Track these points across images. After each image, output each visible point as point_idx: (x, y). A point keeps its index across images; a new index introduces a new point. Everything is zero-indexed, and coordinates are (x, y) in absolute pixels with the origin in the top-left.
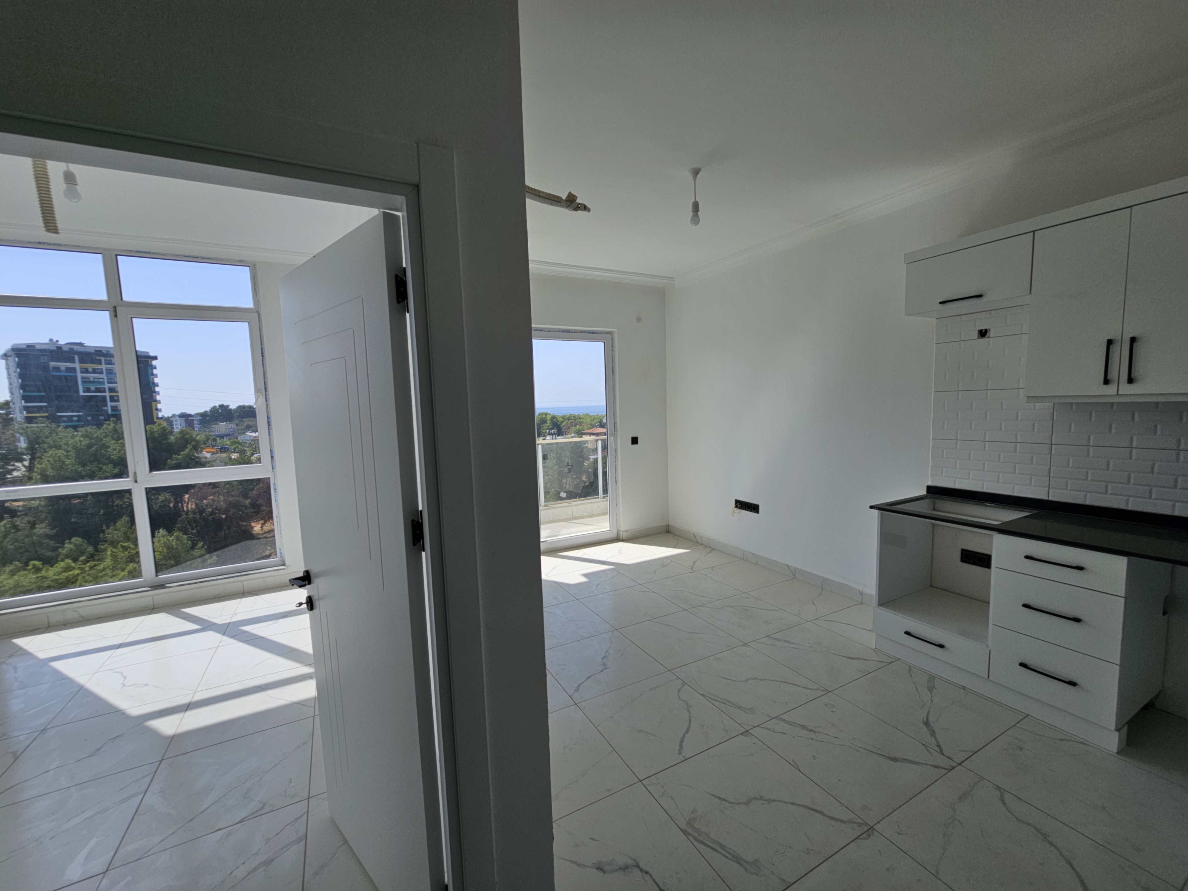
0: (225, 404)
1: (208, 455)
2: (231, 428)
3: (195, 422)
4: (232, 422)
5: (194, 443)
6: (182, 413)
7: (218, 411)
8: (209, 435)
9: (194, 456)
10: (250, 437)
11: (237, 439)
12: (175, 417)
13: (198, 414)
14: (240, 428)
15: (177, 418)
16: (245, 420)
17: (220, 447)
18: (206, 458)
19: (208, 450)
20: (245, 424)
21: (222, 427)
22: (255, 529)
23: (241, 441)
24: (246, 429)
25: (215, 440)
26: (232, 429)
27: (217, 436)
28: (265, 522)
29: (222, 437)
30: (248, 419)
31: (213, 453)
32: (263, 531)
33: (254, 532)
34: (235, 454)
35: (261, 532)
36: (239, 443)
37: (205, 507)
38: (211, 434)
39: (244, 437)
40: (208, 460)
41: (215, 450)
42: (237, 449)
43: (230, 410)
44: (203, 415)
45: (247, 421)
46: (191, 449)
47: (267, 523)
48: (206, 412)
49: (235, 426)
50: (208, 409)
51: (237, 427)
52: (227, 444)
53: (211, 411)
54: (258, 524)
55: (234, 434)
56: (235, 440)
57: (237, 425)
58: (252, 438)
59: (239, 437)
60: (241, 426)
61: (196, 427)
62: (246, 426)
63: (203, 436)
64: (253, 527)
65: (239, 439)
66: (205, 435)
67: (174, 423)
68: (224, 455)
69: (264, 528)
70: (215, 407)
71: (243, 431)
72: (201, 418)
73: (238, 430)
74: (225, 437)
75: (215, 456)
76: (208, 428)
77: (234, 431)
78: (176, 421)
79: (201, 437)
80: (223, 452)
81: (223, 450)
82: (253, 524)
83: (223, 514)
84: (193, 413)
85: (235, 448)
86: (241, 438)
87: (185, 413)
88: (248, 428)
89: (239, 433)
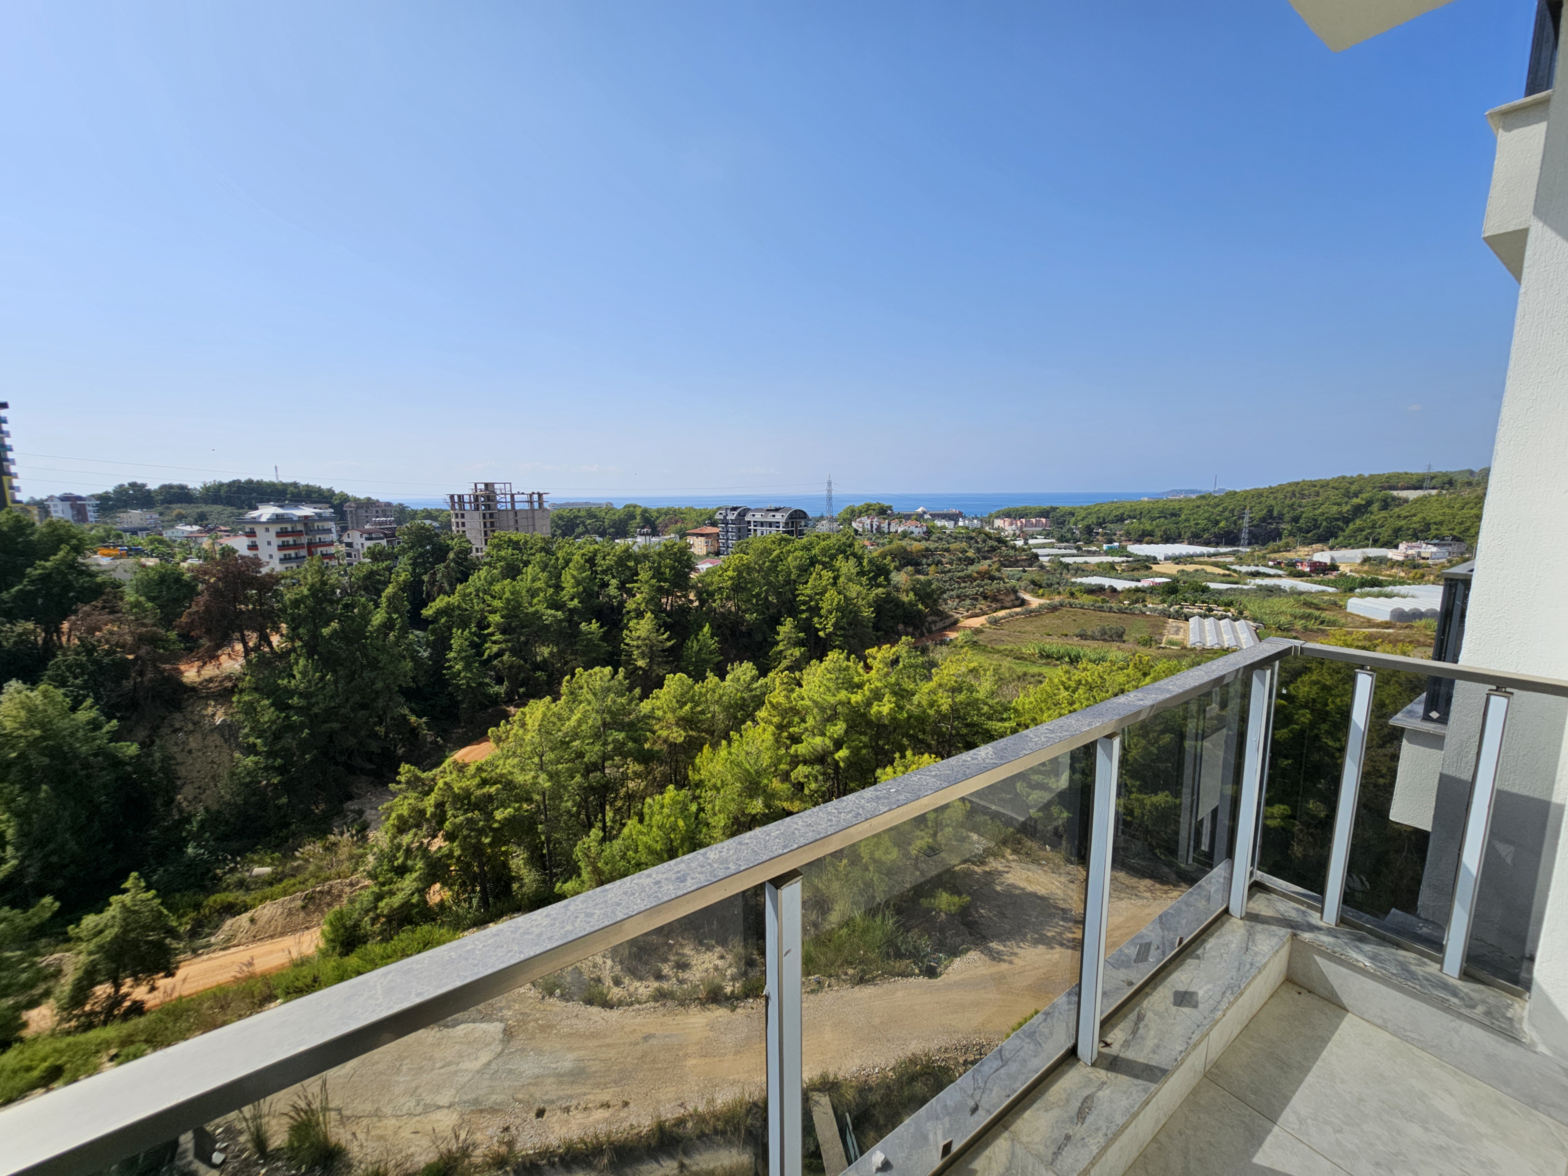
0: (139, 482)
1: (105, 561)
2: (151, 518)
3: (88, 508)
4: (152, 510)
5: (75, 542)
6: (65, 494)
7: (127, 493)
8: (111, 529)
9: (79, 563)
10: (183, 533)
11: (161, 535)
13: (93, 496)
14: (167, 518)
15: (56, 502)
16: (174, 506)
17: (126, 548)
18: (99, 565)
19: (106, 551)
20: (175, 513)
21: (135, 516)
22: (186, 674)
23: (167, 539)
24: (175, 521)
25: (119, 536)
26: (151, 521)
27: (125, 531)
28: (205, 664)
29: (134, 532)
30: (179, 505)
31: (116, 558)
32: (201, 676)
33: (185, 680)
34: (152, 560)
35: (198, 680)
36: (161, 542)
37: (97, 643)
38: (115, 527)
39: (173, 533)
40: (103, 569)
41: (118, 553)
42: (155, 551)
43: (149, 491)
44: (103, 498)
45: (178, 508)
46: (70, 551)
48: (107, 493)
49: (157, 516)
50: (110, 489)
51: (160, 517)
52: (140, 544)
53: (115, 491)
55: (155, 527)
56: (157, 537)
57: (161, 514)
58: (186, 534)
59: (164, 533)
60: (168, 515)
61: (91, 516)
62: (177, 516)
63: (101, 530)
64: (182, 673)
65: (165, 535)
66: (104, 529)
67: (52, 509)
68: (131, 561)
69: (203, 672)
70: (121, 486)
71: (170, 524)
72: (99, 502)
73: (162, 521)
74: (139, 533)
75: (118, 562)
76: (112, 518)
77: (155, 523)
79: (97, 532)
80: (131, 556)
82: (182, 667)
83: (129, 654)
84: (84, 495)
86: (167, 535)
88: (181, 518)
89: (163, 527)
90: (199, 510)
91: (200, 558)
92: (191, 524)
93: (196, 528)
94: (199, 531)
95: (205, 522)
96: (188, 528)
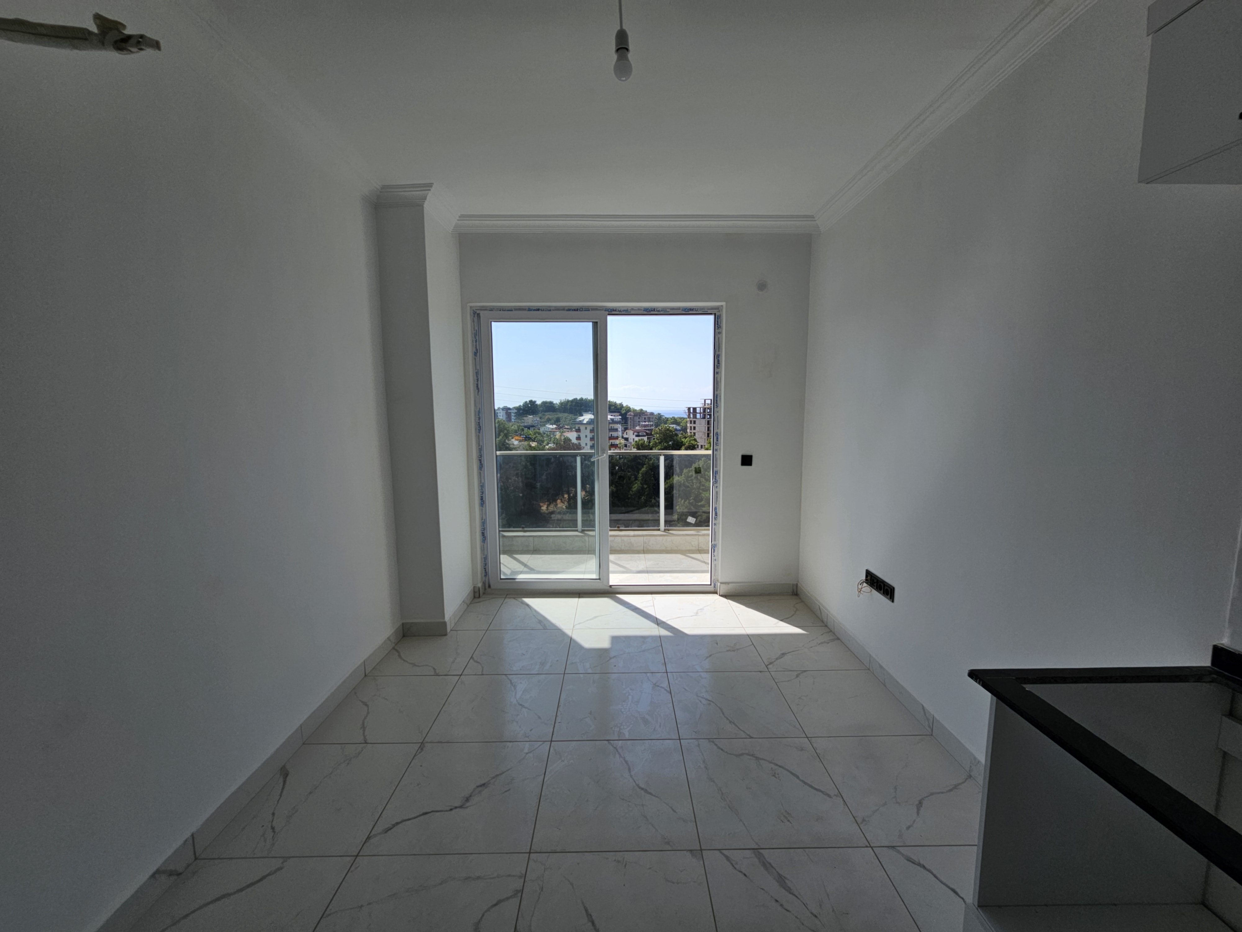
0: (533, 400)
1: (516, 443)
2: (536, 420)
3: (512, 415)
4: (537, 416)
5: (506, 432)
6: (504, 407)
7: (528, 406)
8: (520, 426)
9: (506, 443)
10: (549, 429)
11: (539, 430)
12: (499, 410)
13: (514, 408)
14: (543, 420)
15: (501, 411)
16: (546, 414)
17: (525, 436)
18: (513, 445)
19: (517, 438)
20: (547, 417)
21: (530, 419)
22: (542, 508)
23: (542, 432)
24: (546, 422)
25: (523, 430)
26: (536, 422)
27: (525, 427)
28: (550, 503)
29: (529, 427)
30: (549, 413)
31: (520, 441)
32: (548, 511)
33: (542, 511)
34: (534, 443)
35: (546, 512)
36: (539, 433)
37: (509, 486)
38: (521, 425)
39: (544, 429)
40: (515, 447)
41: (521, 439)
42: (536, 439)
43: (537, 405)
44: (518, 409)
45: (548, 415)
46: (503, 436)
47: (552, 504)
48: (520, 406)
49: (538, 419)
50: (522, 404)
51: (540, 420)
52: (531, 434)
53: (523, 405)
54: (545, 504)
55: (537, 425)
56: (538, 431)
57: (541, 418)
58: (550, 430)
59: (541, 429)
60: (543, 419)
61: (513, 419)
62: (547, 419)
63: (516, 427)
64: (541, 507)
65: (541, 430)
66: (517, 426)
67: (499, 414)
68: (526, 443)
69: (549, 508)
70: (526, 402)
71: (544, 424)
72: (516, 411)
73: (541, 422)
74: (531, 428)
75: (521, 443)
76: (521, 420)
77: (538, 423)
78: (500, 413)
79: (515, 427)
80: (526, 440)
81: (527, 439)
82: (541, 504)
83: (521, 493)
84: (511, 407)
85: (535, 438)
86: (542, 430)
87: (506, 407)
88: (548, 421)
89: (541, 425)
90: (557, 416)
91: (554, 443)
92: (552, 424)
93: (555, 426)
94: (556, 428)
95: (559, 423)
96: (551, 426)
